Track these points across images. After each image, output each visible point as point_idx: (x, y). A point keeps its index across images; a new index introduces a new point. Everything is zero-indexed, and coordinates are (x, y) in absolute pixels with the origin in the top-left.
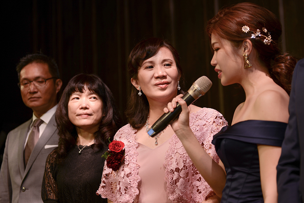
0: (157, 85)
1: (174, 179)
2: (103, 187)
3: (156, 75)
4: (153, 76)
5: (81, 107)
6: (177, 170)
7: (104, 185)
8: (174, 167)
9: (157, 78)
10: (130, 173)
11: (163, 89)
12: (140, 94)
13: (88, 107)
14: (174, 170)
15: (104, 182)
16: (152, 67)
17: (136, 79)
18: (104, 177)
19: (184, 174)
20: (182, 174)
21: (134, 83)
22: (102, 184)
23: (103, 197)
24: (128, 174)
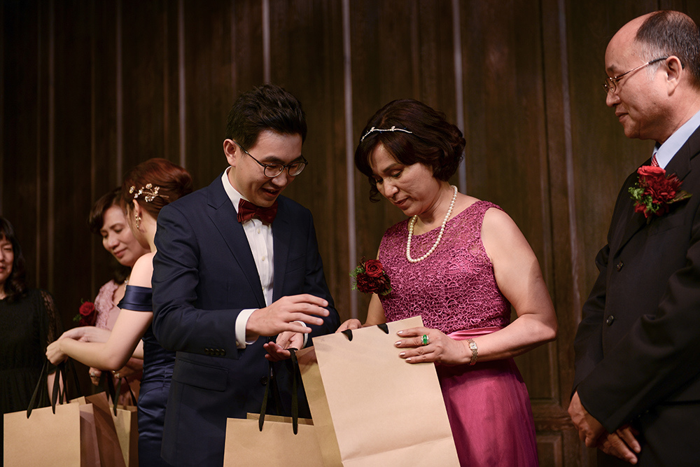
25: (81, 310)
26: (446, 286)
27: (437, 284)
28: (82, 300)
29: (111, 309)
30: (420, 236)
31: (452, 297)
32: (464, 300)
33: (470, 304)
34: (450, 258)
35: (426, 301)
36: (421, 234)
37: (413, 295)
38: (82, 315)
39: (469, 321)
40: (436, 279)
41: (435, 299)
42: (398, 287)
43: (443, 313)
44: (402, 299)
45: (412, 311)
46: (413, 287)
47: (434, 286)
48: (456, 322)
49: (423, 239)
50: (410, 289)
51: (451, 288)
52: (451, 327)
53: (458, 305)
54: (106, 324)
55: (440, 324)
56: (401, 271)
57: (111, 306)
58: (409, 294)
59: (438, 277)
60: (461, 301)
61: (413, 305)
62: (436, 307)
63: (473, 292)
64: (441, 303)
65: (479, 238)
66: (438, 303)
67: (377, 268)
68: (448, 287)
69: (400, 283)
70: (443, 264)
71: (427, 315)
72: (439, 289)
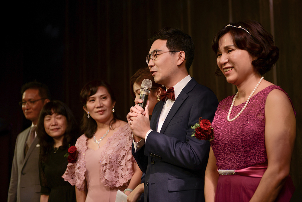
0: (97, 112)
1: (104, 170)
2: (66, 174)
3: (96, 106)
4: (95, 107)
5: (52, 125)
6: (106, 164)
7: (67, 173)
8: (104, 163)
9: (98, 108)
10: (80, 167)
11: (101, 115)
12: (88, 116)
13: (56, 124)
14: (104, 164)
15: (67, 171)
16: (94, 100)
17: (86, 107)
18: (68, 168)
19: (109, 166)
20: (108, 166)
21: (85, 110)
22: (66, 172)
23: (65, 180)
24: (78, 168)
25: (69, 150)
26: (242, 139)
27: (237, 138)
28: (69, 145)
29: (86, 150)
30: (236, 107)
31: (246, 145)
32: (253, 147)
33: (258, 150)
34: (245, 121)
35: (232, 148)
36: (237, 106)
37: (226, 144)
38: (69, 153)
39: (258, 161)
40: (236, 134)
41: (237, 146)
42: (219, 138)
43: (241, 155)
44: (220, 146)
45: (226, 153)
46: (226, 138)
47: (235, 138)
48: (249, 161)
49: (238, 108)
50: (224, 140)
51: (245, 140)
52: (247, 164)
53: (250, 151)
54: (84, 159)
55: (241, 162)
56: (222, 128)
57: (86, 149)
58: (224, 143)
59: (237, 133)
60: (252, 147)
61: (226, 150)
62: (237, 152)
63: (260, 142)
64: (240, 149)
65: (263, 109)
66: (238, 149)
67: (207, 125)
68: (243, 139)
69: (220, 136)
70: (241, 124)
71: (233, 156)
72: (238, 141)
